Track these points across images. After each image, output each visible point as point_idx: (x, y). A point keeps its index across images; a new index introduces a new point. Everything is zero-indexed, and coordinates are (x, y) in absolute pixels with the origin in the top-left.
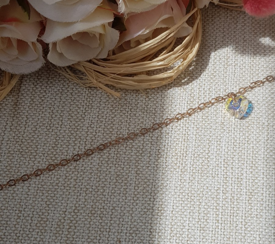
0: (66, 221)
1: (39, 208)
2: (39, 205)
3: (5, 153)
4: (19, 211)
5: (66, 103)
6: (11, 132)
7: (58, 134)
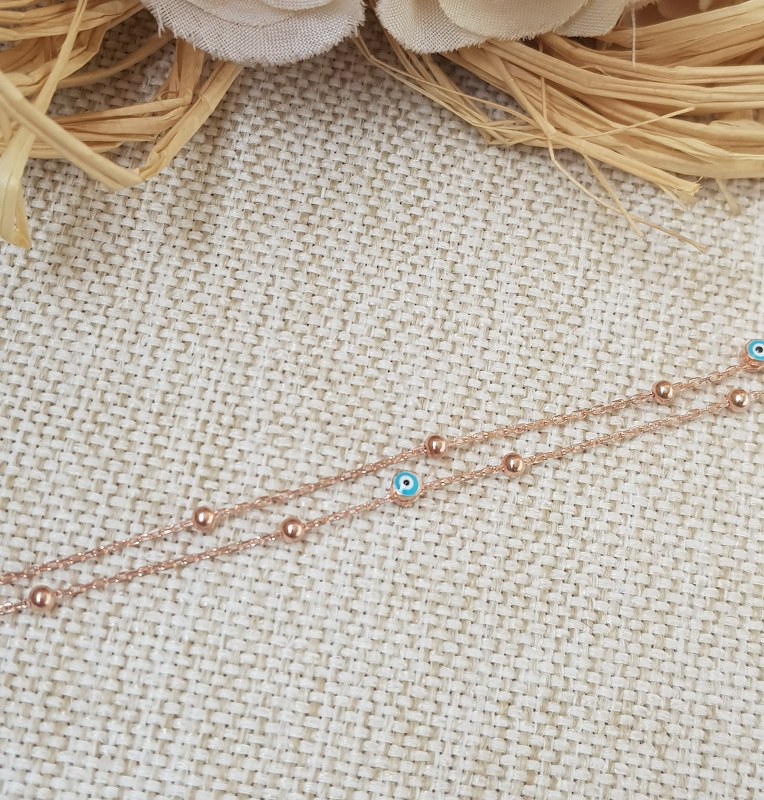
0: (513, 748)
1: (400, 676)
2: (398, 663)
3: (259, 421)
4: (314, 678)
5: (507, 239)
6: (285, 336)
7: (476, 363)
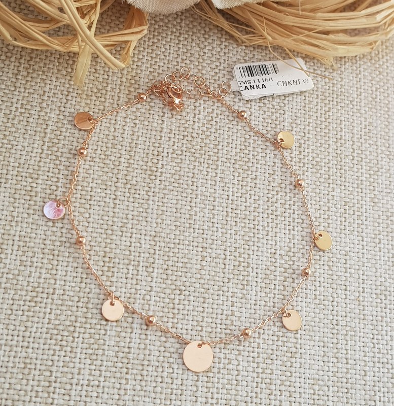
0: (278, 269)
1: (234, 245)
2: (233, 241)
3: (168, 153)
4: (202, 248)
6: (174, 120)
